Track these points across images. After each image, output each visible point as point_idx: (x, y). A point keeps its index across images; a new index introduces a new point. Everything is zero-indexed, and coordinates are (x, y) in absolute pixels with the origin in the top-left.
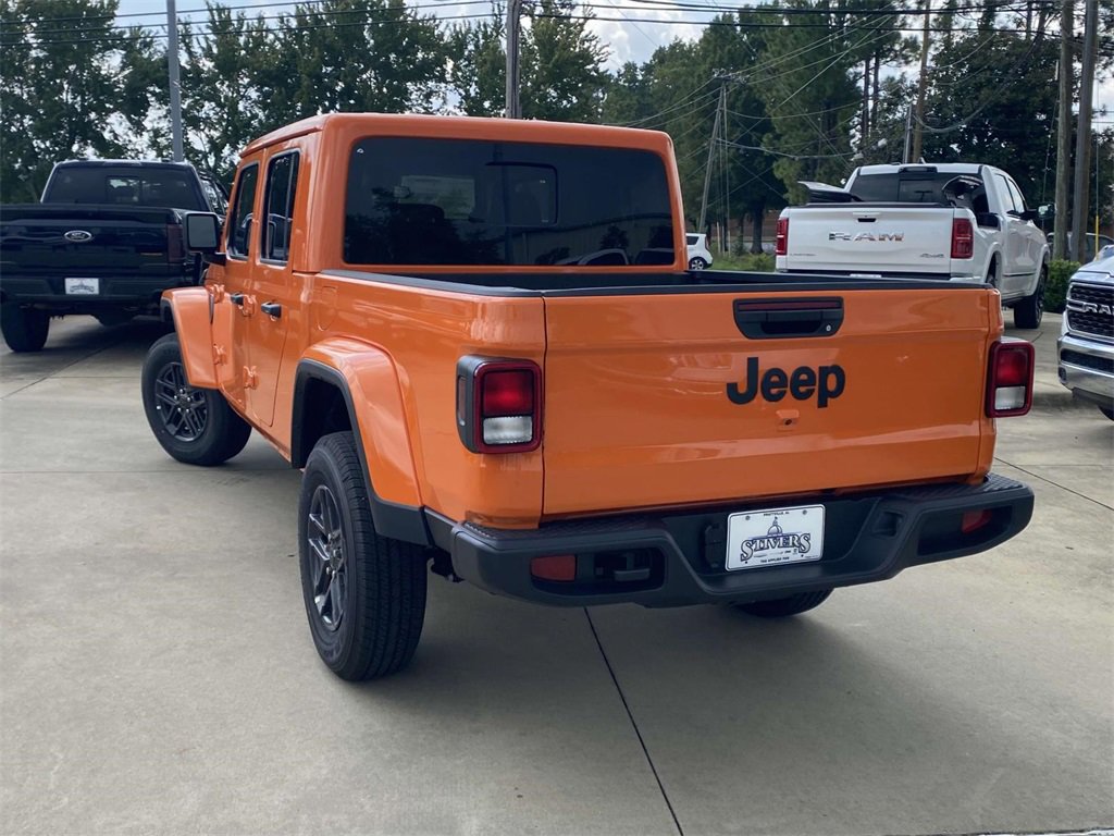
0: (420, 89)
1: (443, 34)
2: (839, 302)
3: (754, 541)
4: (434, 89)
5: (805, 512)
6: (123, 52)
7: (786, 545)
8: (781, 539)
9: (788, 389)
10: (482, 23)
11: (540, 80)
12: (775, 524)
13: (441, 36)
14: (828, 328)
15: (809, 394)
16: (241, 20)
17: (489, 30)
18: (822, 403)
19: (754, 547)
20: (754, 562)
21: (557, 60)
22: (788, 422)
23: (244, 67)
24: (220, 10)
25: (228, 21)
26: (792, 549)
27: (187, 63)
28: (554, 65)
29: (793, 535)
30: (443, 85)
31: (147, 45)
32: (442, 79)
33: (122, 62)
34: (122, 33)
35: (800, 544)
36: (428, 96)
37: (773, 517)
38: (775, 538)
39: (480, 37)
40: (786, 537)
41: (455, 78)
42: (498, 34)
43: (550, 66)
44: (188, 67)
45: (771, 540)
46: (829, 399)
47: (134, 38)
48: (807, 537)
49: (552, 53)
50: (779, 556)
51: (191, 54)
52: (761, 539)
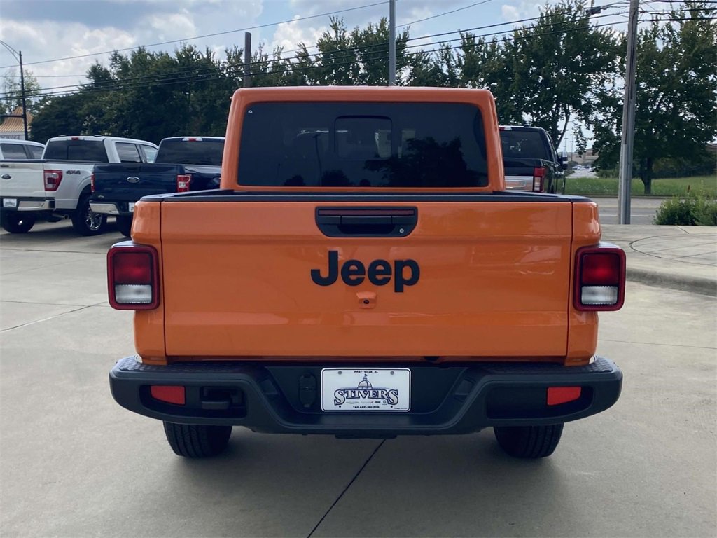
0: (597, 78)
1: (616, 40)
2: (415, 210)
3: (345, 391)
4: (606, 76)
5: (392, 373)
6: (412, 67)
7: (375, 396)
8: (371, 392)
9: (366, 277)
10: (644, 30)
11: (683, 66)
12: (365, 379)
13: (614, 42)
14: (402, 231)
15: (385, 281)
16: (481, 43)
17: (649, 34)
18: (399, 289)
19: (346, 395)
20: (347, 407)
21: (697, 51)
22: (366, 302)
23: (481, 71)
24: (469, 37)
25: (473, 44)
26: (382, 401)
27: (447, 71)
28: (694, 55)
29: (382, 390)
30: (613, 74)
31: (426, 62)
32: (613, 69)
33: (410, 74)
34: (412, 55)
35: (389, 398)
36: (602, 82)
37: (362, 375)
38: (364, 390)
39: (642, 39)
40: (376, 391)
41: (622, 69)
42: (655, 36)
43: (691, 55)
44: (447, 74)
45: (362, 392)
46: (405, 286)
47: (418, 59)
48: (395, 393)
49: (693, 46)
50: (370, 405)
51: (449, 66)
52: (353, 390)
